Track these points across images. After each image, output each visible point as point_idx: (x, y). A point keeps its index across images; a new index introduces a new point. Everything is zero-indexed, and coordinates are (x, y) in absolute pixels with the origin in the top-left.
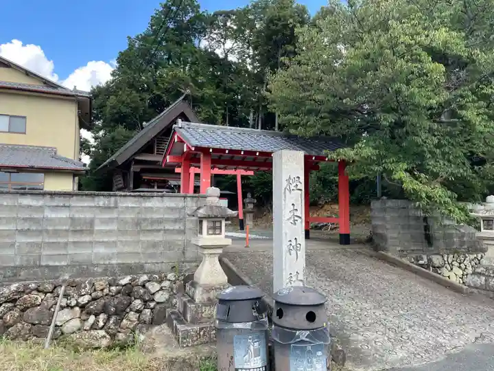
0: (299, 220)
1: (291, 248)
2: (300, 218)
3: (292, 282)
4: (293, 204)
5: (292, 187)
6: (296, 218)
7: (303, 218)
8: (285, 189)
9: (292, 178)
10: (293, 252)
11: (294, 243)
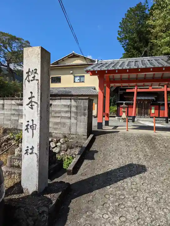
0: (36, 105)
1: (29, 127)
2: (37, 103)
3: (29, 153)
4: (31, 93)
5: (31, 78)
6: (33, 103)
7: (39, 103)
8: (25, 80)
9: (31, 70)
10: (30, 130)
11: (31, 123)
